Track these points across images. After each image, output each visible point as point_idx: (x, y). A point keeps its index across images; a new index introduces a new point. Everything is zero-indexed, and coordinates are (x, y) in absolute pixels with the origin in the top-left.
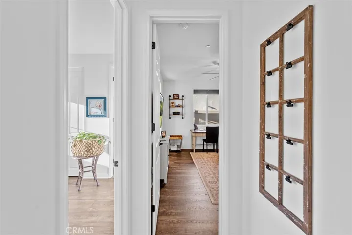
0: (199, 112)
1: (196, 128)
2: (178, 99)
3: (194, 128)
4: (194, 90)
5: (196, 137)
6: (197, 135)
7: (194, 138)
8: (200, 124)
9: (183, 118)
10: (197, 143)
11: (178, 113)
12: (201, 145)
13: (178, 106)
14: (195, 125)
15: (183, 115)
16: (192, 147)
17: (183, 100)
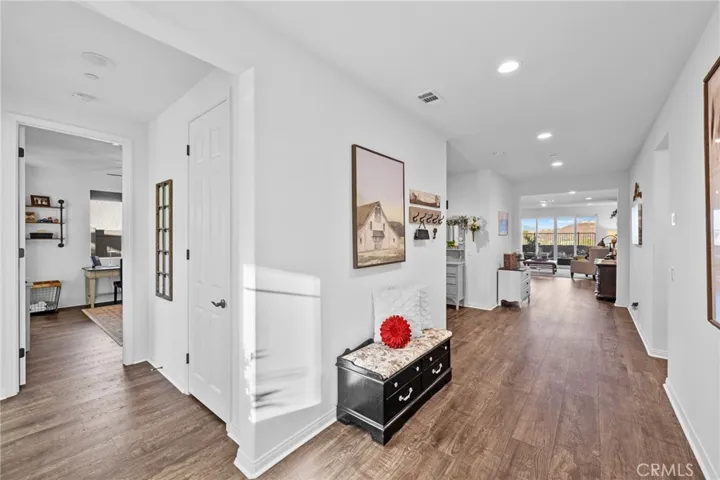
0: (105, 233)
1: (96, 263)
2: (48, 206)
3: (91, 264)
4: (91, 191)
5: (96, 279)
6: (98, 275)
7: (92, 282)
8: (107, 255)
9: (61, 245)
10: (100, 291)
11: (49, 236)
12: (109, 294)
13: (49, 221)
14: (93, 259)
15: (62, 239)
16: (87, 300)
17: (61, 208)
